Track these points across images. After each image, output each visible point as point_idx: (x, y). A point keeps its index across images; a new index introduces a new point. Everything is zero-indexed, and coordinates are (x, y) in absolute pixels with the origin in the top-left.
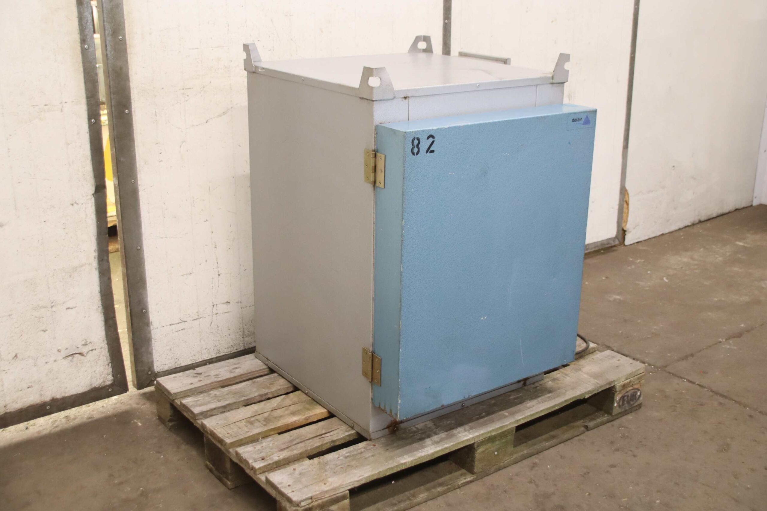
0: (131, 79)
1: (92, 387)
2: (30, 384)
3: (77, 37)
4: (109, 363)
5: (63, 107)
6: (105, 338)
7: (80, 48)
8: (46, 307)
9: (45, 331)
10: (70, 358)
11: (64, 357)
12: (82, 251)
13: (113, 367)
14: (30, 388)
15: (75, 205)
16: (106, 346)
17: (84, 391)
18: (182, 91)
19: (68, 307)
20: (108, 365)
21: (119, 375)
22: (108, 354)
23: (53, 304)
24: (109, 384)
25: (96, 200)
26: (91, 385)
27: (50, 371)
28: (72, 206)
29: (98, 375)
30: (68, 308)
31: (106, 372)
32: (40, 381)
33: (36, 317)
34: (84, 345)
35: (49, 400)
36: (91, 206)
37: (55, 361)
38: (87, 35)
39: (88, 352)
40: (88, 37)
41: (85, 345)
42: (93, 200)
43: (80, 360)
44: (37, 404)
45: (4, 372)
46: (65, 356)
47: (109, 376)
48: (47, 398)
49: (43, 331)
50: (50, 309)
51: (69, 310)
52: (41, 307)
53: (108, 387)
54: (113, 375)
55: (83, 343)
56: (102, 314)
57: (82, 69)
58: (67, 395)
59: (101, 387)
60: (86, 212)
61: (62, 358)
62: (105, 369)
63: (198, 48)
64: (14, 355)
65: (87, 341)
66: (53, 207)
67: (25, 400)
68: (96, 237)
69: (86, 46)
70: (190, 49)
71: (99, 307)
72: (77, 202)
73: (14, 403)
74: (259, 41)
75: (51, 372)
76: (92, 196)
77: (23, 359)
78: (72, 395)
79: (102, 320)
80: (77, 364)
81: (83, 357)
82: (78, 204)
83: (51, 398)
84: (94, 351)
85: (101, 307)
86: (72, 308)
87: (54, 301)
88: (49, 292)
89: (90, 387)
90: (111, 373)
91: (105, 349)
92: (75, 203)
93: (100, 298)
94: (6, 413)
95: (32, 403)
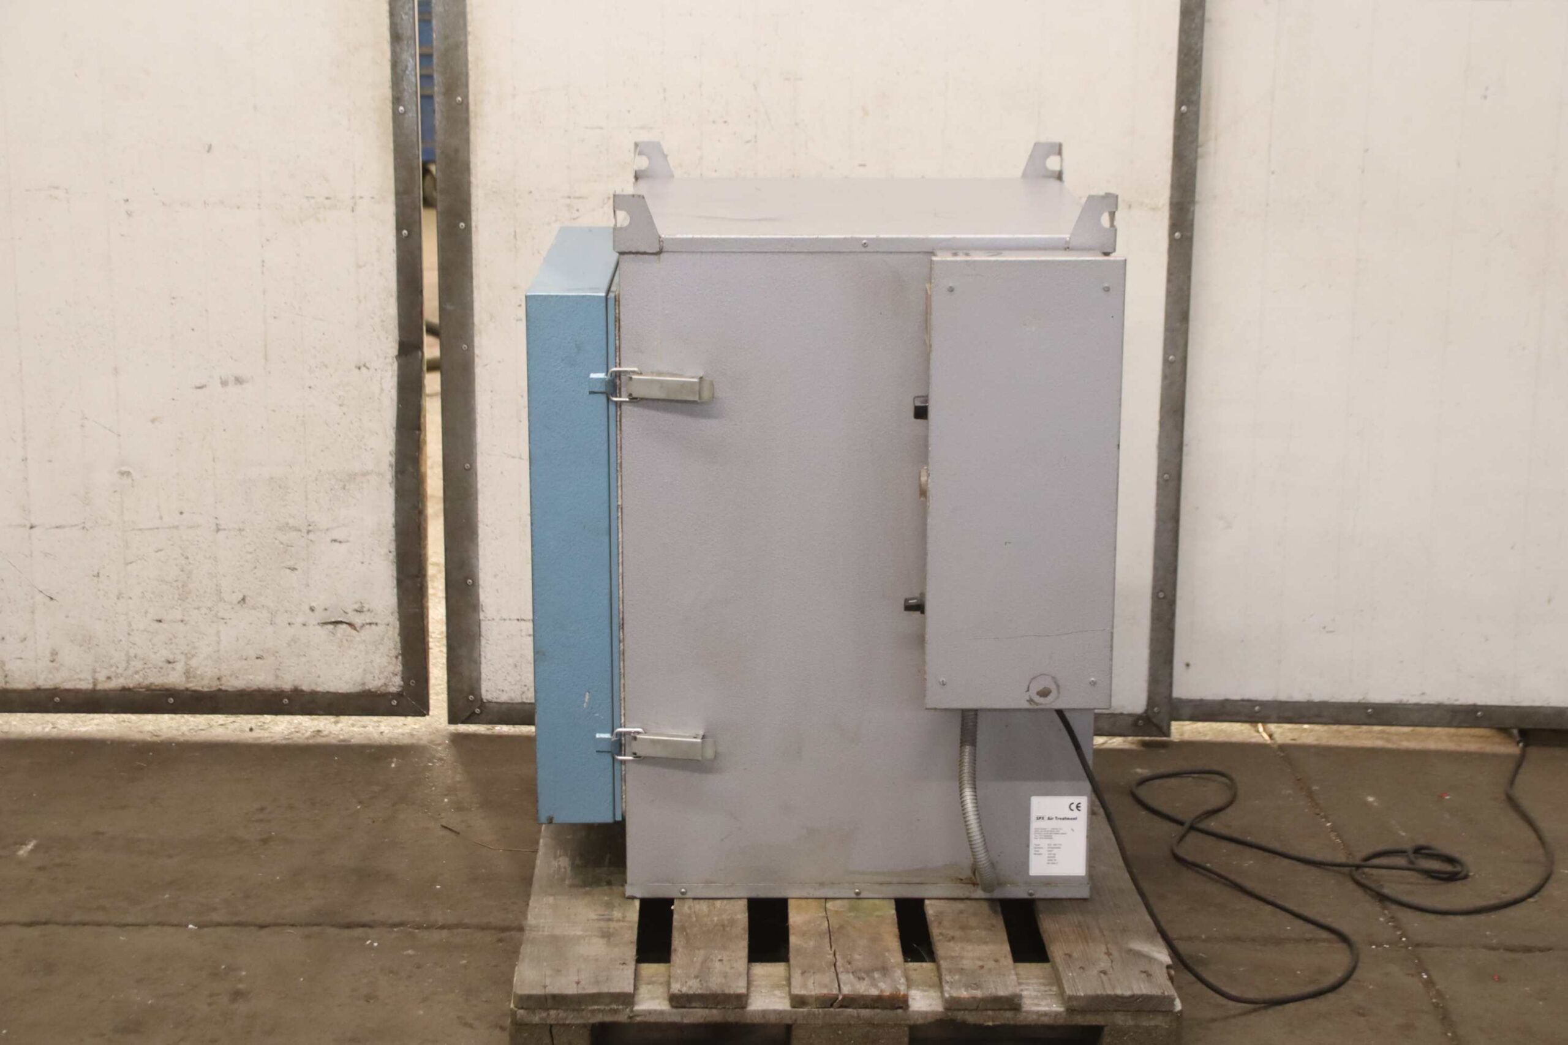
0: (473, 170)
1: (364, 689)
2: (261, 653)
3: (387, 92)
4: (399, 654)
5: (355, 204)
6: (396, 609)
7: (390, 111)
8: (300, 530)
9: (293, 569)
10: (331, 627)
11: (319, 621)
12: (368, 449)
13: (405, 664)
14: (259, 660)
15: (363, 369)
16: (397, 624)
17: (349, 691)
18: (568, 201)
19: (334, 538)
20: (397, 657)
21: (412, 681)
22: (398, 639)
23: (310, 528)
24: (395, 692)
25: (401, 368)
26: (364, 684)
27: (294, 640)
28: (357, 370)
29: (377, 671)
30: (335, 541)
31: (391, 668)
32: (277, 652)
33: (282, 543)
34: (357, 611)
35: (289, 690)
36: (392, 376)
37: (304, 625)
38: (404, 90)
39: (363, 626)
40: (406, 93)
41: (359, 611)
42: (395, 366)
43: (348, 636)
44: (269, 690)
45: (222, 621)
46: (322, 621)
47: (396, 677)
48: (287, 683)
49: (289, 568)
50: (305, 535)
51: (337, 544)
52: (290, 528)
53: (391, 697)
54: (402, 678)
55: (356, 607)
56: (395, 565)
57: (391, 146)
58: (319, 689)
59: (379, 692)
60: (381, 384)
61: (315, 623)
62: (389, 663)
63: (601, 128)
64: (241, 597)
65: (364, 605)
66: (326, 366)
67: (251, 677)
68: (395, 430)
69: (401, 108)
70: (587, 128)
71: (390, 552)
72: (368, 365)
73: (234, 677)
74: (725, 122)
75: (295, 642)
76: (395, 359)
77: (254, 608)
78: (328, 693)
79: (393, 576)
80: (342, 642)
81: (354, 632)
82: (368, 368)
83: (293, 688)
84: (373, 627)
85: (394, 553)
86: (340, 542)
87: (313, 522)
88: (306, 506)
89: (361, 687)
90: (400, 673)
91: (394, 628)
92: (365, 365)
93: (393, 538)
94: (220, 690)
95: (261, 686)
